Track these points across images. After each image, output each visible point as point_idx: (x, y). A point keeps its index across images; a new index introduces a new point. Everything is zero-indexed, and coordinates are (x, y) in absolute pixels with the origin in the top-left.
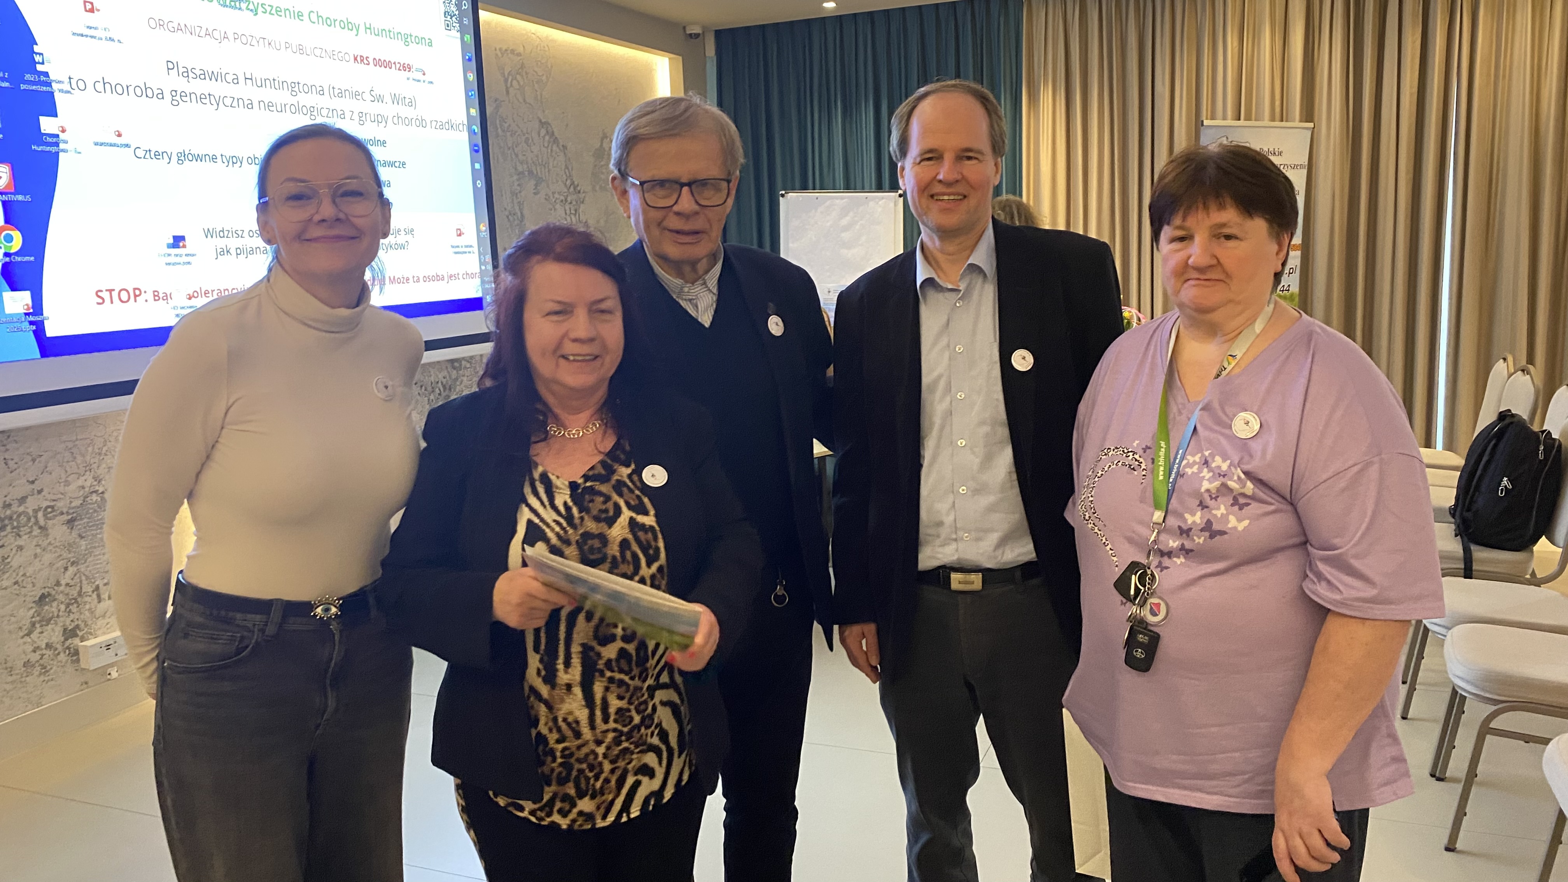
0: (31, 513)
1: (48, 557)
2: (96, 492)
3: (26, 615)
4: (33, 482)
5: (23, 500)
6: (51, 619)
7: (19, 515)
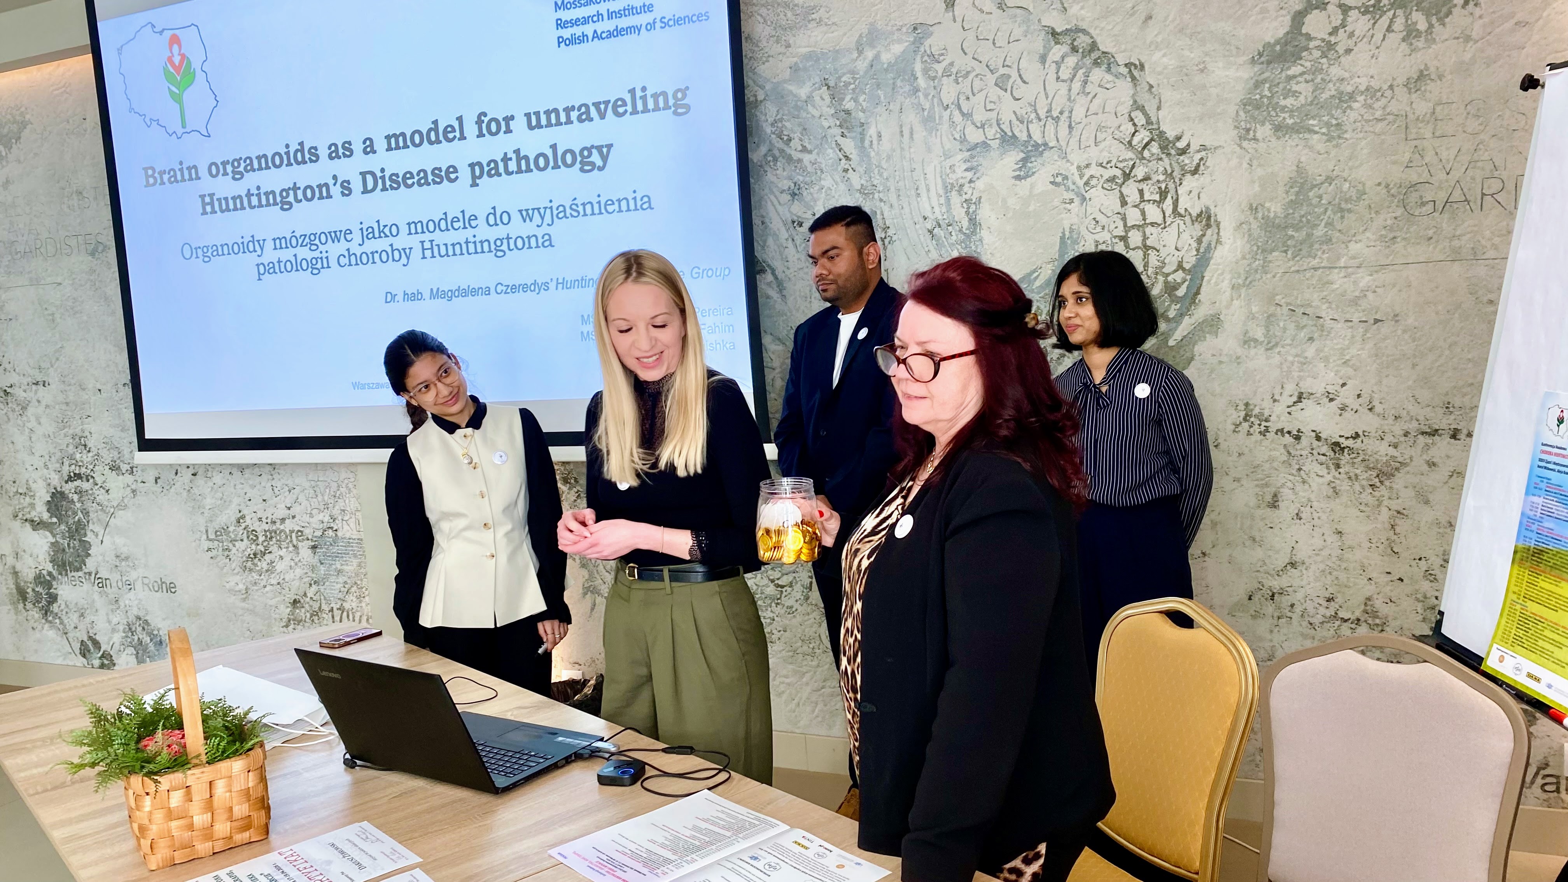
0: (288, 532)
1: (299, 572)
2: (332, 528)
3: (285, 611)
4: (289, 508)
5: (283, 520)
6: (301, 621)
7: (280, 533)
